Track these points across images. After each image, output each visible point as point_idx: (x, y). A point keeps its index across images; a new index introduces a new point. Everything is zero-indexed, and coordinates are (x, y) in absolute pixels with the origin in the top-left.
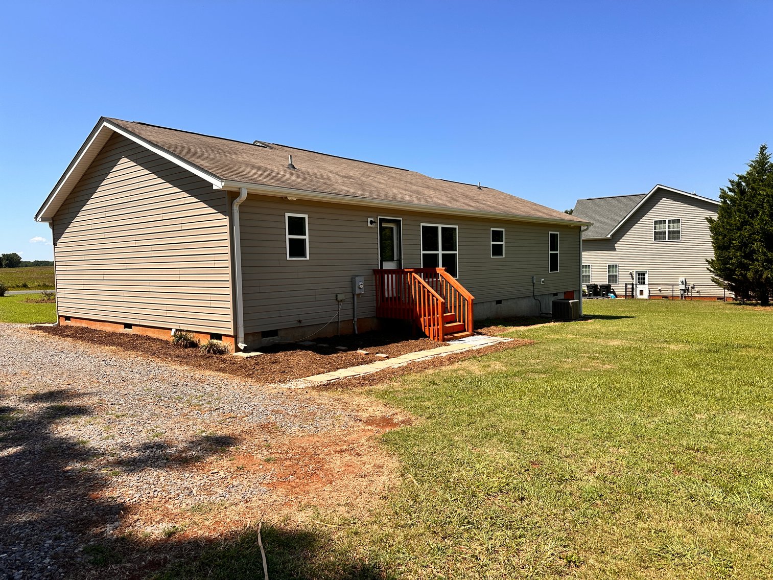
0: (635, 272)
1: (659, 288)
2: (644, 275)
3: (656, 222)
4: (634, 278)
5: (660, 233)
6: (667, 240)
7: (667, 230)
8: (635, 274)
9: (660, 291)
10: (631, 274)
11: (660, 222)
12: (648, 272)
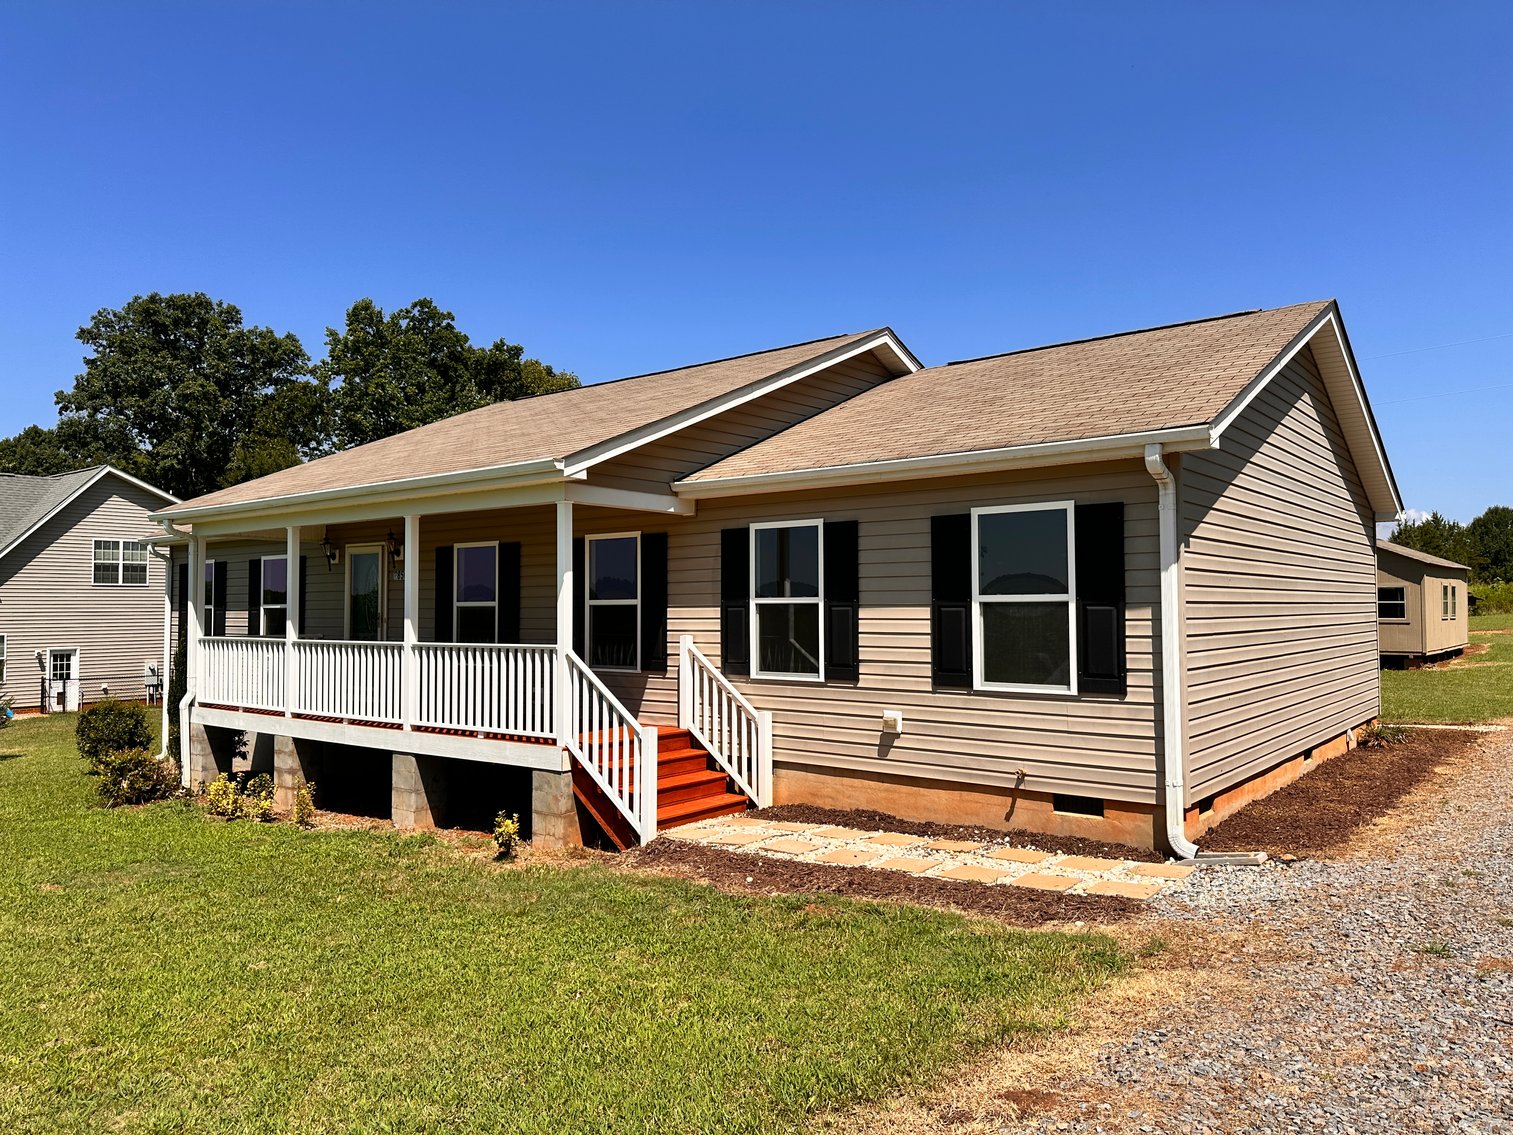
0: (48, 653)
1: (104, 686)
2: (69, 659)
3: (98, 544)
4: (47, 665)
5: (106, 567)
6: (120, 583)
7: (121, 562)
8: (48, 656)
9: (105, 691)
10: (40, 657)
11: (107, 545)
12: (78, 652)
